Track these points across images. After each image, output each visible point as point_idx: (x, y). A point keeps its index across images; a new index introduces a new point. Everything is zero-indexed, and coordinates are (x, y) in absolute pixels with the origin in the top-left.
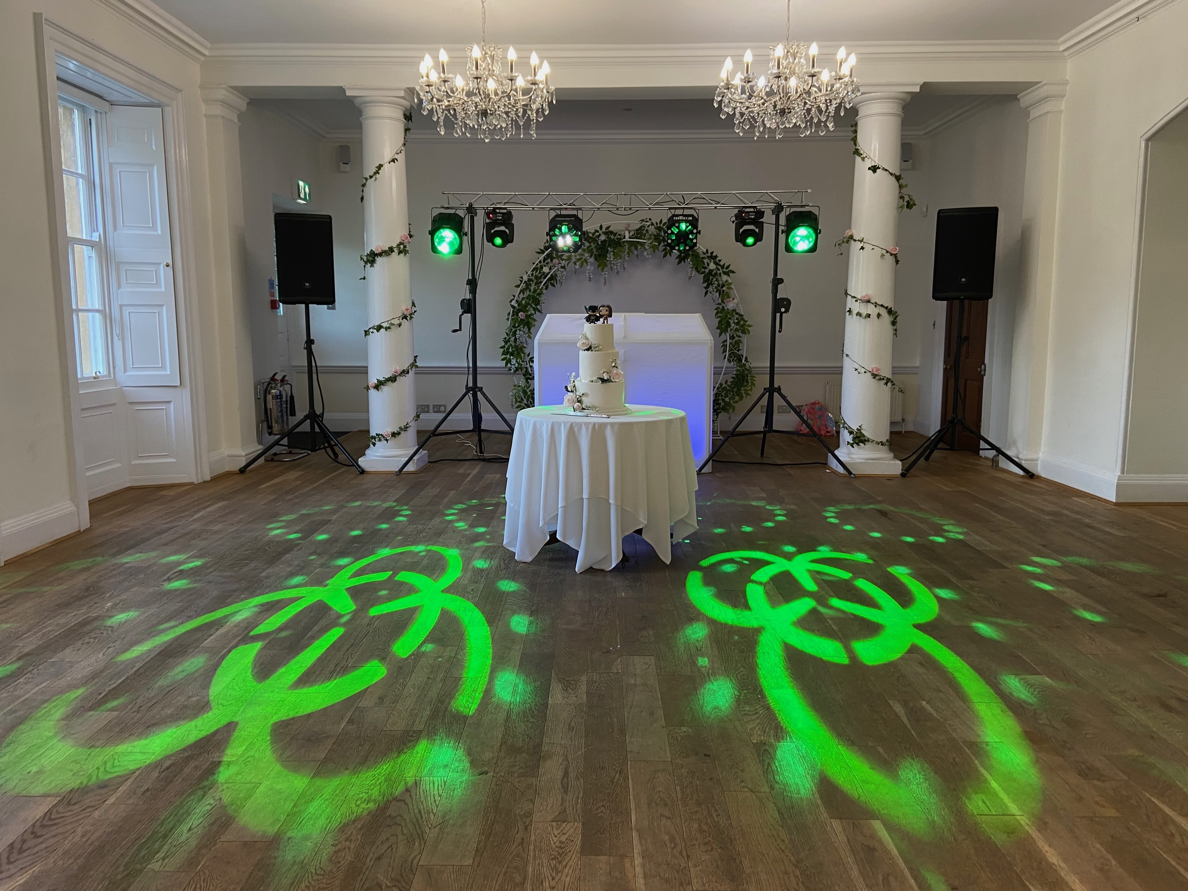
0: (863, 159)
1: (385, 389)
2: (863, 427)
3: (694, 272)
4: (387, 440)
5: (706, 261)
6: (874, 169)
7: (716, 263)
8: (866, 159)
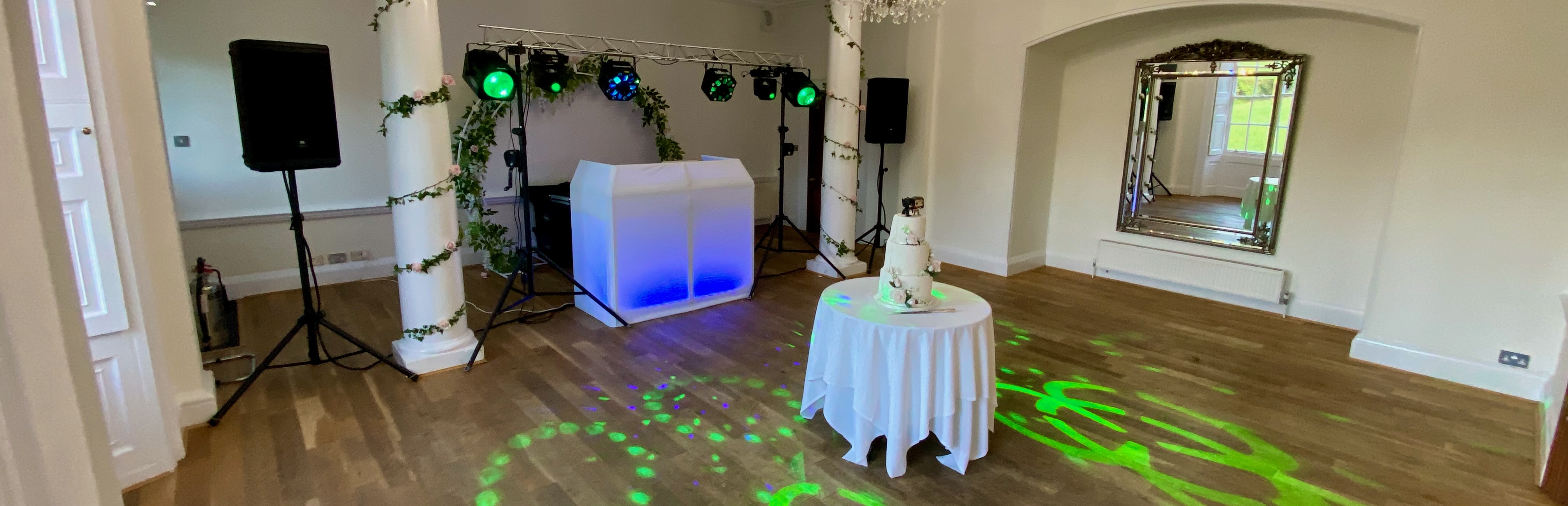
0: (842, 35)
1: (435, 270)
2: (845, 241)
3: (637, 106)
4: (442, 331)
5: (645, 96)
6: (851, 44)
7: (654, 99)
8: (844, 36)
